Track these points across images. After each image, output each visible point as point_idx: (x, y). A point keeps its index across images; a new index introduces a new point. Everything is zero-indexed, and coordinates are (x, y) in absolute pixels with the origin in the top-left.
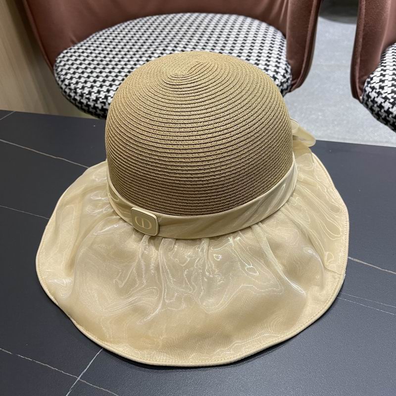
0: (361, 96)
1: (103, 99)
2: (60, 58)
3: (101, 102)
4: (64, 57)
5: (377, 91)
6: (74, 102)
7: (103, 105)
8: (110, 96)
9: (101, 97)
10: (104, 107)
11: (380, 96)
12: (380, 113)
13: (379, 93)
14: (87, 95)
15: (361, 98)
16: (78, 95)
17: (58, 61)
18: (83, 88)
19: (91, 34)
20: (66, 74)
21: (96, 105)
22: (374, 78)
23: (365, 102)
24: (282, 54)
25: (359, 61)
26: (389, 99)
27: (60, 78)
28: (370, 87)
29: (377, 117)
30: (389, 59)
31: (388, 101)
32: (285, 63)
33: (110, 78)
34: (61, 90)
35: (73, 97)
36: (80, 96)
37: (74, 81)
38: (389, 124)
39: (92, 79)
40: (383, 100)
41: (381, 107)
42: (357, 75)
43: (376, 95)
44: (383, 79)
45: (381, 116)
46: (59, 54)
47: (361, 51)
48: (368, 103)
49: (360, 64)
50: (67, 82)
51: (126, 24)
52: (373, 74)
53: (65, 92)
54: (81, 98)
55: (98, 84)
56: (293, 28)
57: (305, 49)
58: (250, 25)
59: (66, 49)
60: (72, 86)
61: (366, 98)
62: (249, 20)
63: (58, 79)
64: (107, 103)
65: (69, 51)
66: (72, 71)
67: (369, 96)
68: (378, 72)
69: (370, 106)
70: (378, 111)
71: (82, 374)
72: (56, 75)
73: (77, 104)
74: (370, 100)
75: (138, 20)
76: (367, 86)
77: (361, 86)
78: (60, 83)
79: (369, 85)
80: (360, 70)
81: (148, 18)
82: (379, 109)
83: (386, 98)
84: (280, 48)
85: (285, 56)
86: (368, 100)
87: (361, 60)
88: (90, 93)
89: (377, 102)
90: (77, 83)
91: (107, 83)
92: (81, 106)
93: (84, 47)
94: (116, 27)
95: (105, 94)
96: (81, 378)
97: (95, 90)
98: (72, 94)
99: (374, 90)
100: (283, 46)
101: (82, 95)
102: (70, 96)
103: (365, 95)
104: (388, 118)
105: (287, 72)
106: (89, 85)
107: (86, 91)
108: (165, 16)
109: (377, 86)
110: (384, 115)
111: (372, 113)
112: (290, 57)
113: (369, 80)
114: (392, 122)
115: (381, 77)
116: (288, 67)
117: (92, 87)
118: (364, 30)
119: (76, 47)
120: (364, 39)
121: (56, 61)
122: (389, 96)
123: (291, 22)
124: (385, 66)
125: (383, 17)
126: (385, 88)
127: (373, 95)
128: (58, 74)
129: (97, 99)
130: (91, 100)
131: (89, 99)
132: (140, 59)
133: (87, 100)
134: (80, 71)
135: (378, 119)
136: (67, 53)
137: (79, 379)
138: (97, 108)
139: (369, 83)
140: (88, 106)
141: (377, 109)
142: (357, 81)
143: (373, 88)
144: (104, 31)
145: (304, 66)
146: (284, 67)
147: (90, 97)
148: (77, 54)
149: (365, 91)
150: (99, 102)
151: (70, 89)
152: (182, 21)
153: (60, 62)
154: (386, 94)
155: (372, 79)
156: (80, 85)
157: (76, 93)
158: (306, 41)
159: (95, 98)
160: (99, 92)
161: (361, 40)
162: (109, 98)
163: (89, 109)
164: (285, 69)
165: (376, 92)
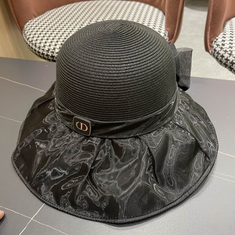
0: (210, 50)
1: (52, 50)
2: (27, 25)
3: (51, 52)
4: (29, 24)
5: (221, 47)
6: (34, 52)
7: (52, 53)
8: (57, 48)
9: (51, 49)
10: (53, 55)
11: (222, 49)
12: (222, 60)
13: (221, 48)
14: (43, 47)
15: (210, 51)
16: (37, 47)
17: (25, 27)
18: (40, 43)
19: (46, 11)
20: (30, 35)
21: (48, 54)
22: (218, 39)
23: (213, 53)
24: (163, 24)
25: (209, 28)
26: (228, 52)
27: (26, 37)
28: (216, 45)
29: (220, 63)
30: (228, 28)
31: (227, 52)
32: (164, 29)
33: (57, 38)
34: (27, 44)
35: (34, 49)
36: (38, 48)
37: (35, 39)
38: (227, 67)
39: (46, 38)
40: (224, 52)
41: (222, 56)
42: (208, 37)
43: (220, 49)
44: (224, 39)
45: (222, 62)
46: (26, 23)
47: (211, 23)
48: (215, 54)
49: (210, 31)
50: (30, 40)
51: (67, 6)
52: (218, 36)
53: (29, 46)
54: (39, 49)
55: (49, 41)
56: (169, 8)
57: (176, 21)
58: (143, 8)
59: (30, 20)
60: (34, 42)
61: (213, 51)
62: (143, 4)
63: (25, 38)
64: (55, 52)
65: (32, 21)
66: (33, 33)
67: (215, 50)
68: (221, 36)
69: (216, 56)
70: (221, 59)
71: (34, 216)
72: (24, 35)
73: (37, 53)
74: (216, 52)
75: (75, 4)
76: (214, 44)
77: (211, 44)
78: (26, 40)
79: (216, 43)
80: (210, 34)
81: (81, 2)
82: (221, 58)
83: (226, 51)
84: (161, 21)
85: (164, 26)
86: (214, 53)
87: (211, 28)
88: (44, 46)
89: (220, 54)
90: (37, 40)
91: (55, 40)
92: (39, 54)
93: (41, 19)
94: (62, 7)
95: (53, 47)
96: (33, 219)
97: (48, 44)
98: (34, 47)
99: (219, 46)
100: (163, 20)
101: (39, 48)
102: (32, 48)
103: (213, 50)
104: (227, 63)
105: (165, 35)
106: (44, 41)
107: (42, 45)
108: (91, 1)
109: (220, 44)
110: (224, 61)
111: (217, 61)
112: (167, 26)
113: (215, 40)
114: (229, 66)
115: (223, 38)
116: (166, 32)
117: (46, 42)
118: (213, 9)
119: (37, 19)
120: (213, 15)
121: (24, 27)
122: (228, 50)
123: (169, 4)
124: (225, 32)
125: (225, 2)
126: (225, 45)
127: (218, 49)
128: (25, 35)
129: (49, 50)
130: (45, 51)
131: (43, 50)
132: (75, 26)
133: (43, 51)
134: (39, 33)
135: (221, 64)
136: (31, 22)
137: (32, 219)
138: (49, 55)
139: (215, 42)
140: (43, 54)
141: (220, 58)
142: (208, 41)
143: (218, 45)
144: (54, 10)
145: (176, 31)
146: (164, 32)
147: (45, 49)
148: (37, 23)
149: (213, 47)
150: (50, 52)
151: (32, 44)
152: (102, 4)
153: (27, 27)
154: (226, 49)
155: (217, 40)
156: (38, 42)
157: (36, 46)
158: (177, 16)
159: (47, 50)
160: (50, 46)
161: (211, 15)
162: (56, 49)
163: (44, 56)
164: (164, 34)
165: (219, 47)
